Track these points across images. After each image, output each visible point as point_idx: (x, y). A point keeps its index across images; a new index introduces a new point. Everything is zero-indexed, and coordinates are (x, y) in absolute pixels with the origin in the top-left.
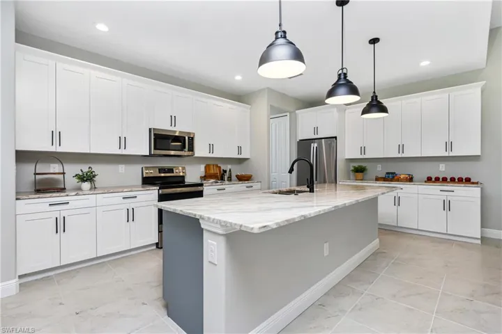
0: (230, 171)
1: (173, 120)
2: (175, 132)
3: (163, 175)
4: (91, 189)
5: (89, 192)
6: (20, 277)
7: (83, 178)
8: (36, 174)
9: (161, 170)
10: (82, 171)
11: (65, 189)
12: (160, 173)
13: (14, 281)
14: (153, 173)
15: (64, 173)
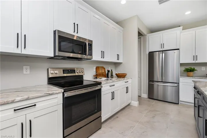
0: (112, 71)
1: (76, 27)
2: (74, 36)
3: (65, 75)
9: (65, 71)
12: (64, 73)
14: (59, 73)
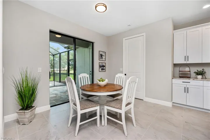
4: (202, 78)
5: (201, 80)
6: (173, 103)
7: (198, 73)
8: (179, 71)
10: (197, 70)
11: (190, 77)
13: (171, 103)
15: (190, 71)
